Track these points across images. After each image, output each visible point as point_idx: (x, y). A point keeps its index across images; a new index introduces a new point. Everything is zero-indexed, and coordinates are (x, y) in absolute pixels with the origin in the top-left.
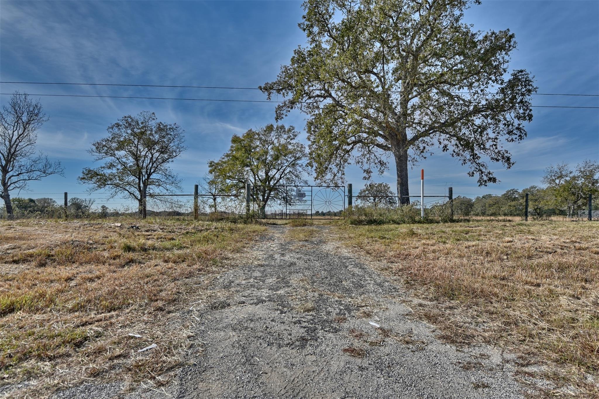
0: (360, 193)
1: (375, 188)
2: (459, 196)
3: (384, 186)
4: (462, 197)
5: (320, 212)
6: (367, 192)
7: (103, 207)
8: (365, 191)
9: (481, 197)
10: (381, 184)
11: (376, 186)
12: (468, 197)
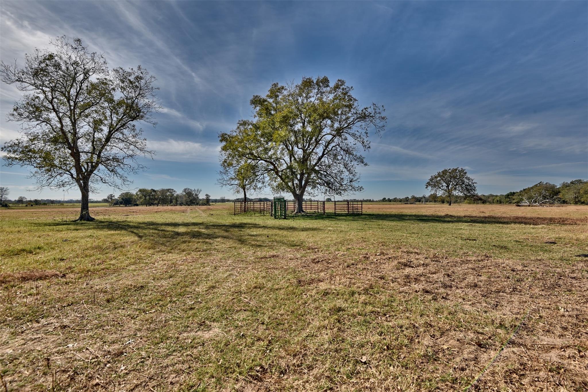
0: (431, 180)
1: (448, 173)
2: (540, 182)
3: (459, 171)
4: (545, 183)
5: (387, 199)
6: (439, 178)
7: (207, 195)
8: (436, 177)
9: (569, 183)
10: (456, 170)
11: (450, 171)
12: (552, 183)
